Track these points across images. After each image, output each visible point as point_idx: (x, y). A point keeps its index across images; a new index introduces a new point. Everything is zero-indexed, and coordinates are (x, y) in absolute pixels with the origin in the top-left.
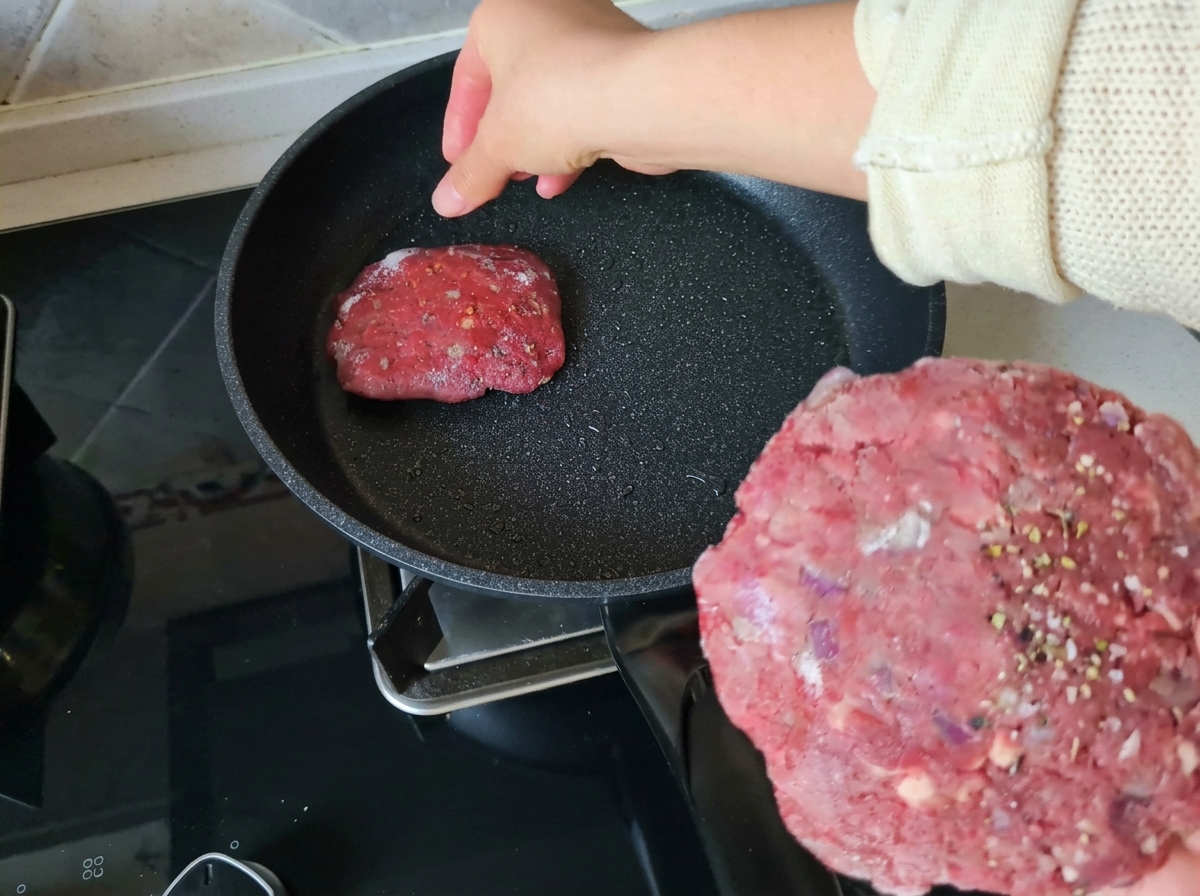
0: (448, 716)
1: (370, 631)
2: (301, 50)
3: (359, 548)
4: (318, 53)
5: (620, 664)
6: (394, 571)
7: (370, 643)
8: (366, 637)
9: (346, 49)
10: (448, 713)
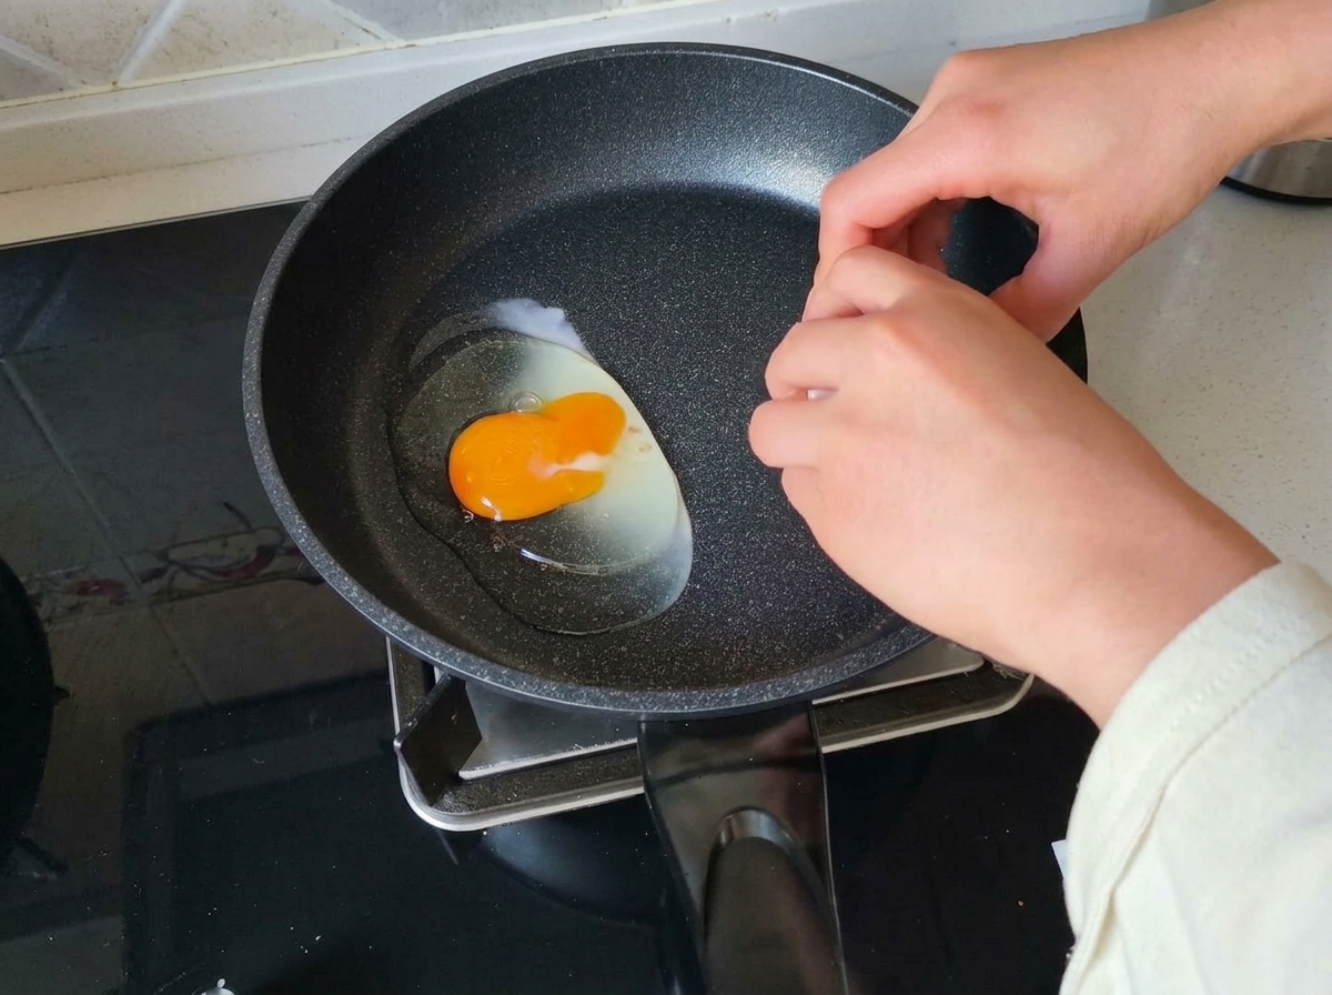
0: (486, 833)
1: (398, 730)
3: (388, 640)
4: (355, 50)
5: (648, 788)
6: (428, 669)
7: (397, 744)
8: (392, 736)
9: (388, 45)
10: (485, 829)
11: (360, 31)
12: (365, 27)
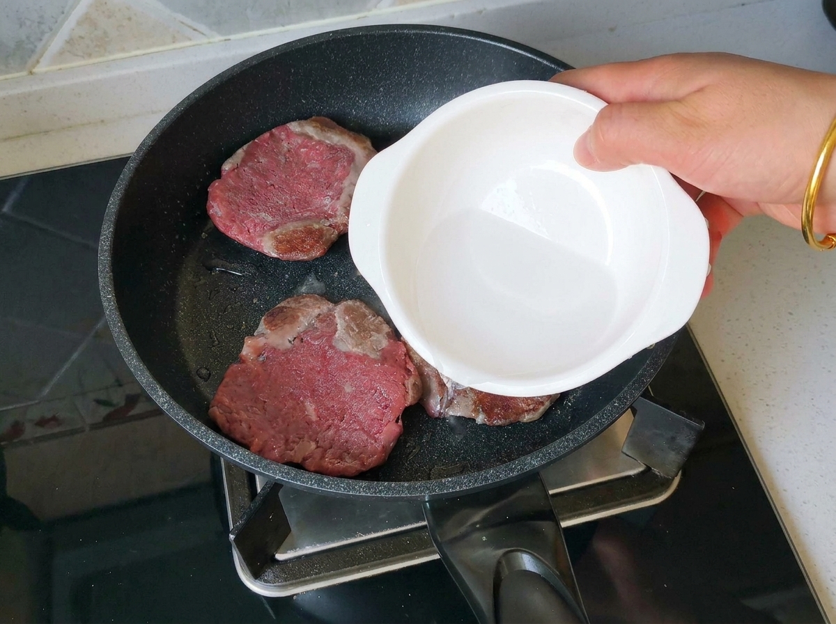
0: (295, 597)
1: (231, 527)
2: (174, 40)
3: (222, 460)
4: (188, 43)
5: (442, 552)
6: (251, 477)
7: (232, 537)
8: (227, 531)
9: (211, 40)
10: (294, 595)
11: (191, 30)
12: (195, 27)
